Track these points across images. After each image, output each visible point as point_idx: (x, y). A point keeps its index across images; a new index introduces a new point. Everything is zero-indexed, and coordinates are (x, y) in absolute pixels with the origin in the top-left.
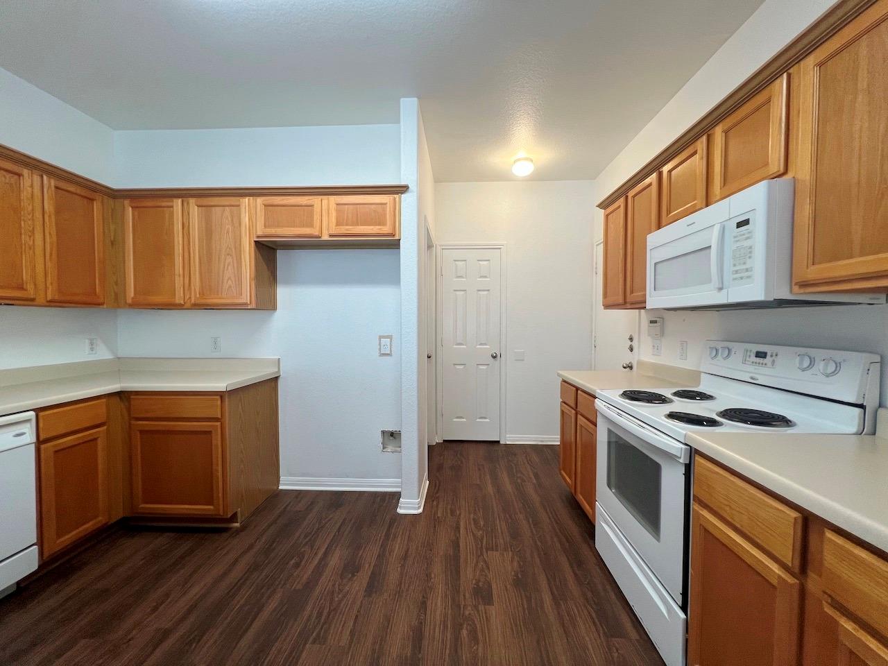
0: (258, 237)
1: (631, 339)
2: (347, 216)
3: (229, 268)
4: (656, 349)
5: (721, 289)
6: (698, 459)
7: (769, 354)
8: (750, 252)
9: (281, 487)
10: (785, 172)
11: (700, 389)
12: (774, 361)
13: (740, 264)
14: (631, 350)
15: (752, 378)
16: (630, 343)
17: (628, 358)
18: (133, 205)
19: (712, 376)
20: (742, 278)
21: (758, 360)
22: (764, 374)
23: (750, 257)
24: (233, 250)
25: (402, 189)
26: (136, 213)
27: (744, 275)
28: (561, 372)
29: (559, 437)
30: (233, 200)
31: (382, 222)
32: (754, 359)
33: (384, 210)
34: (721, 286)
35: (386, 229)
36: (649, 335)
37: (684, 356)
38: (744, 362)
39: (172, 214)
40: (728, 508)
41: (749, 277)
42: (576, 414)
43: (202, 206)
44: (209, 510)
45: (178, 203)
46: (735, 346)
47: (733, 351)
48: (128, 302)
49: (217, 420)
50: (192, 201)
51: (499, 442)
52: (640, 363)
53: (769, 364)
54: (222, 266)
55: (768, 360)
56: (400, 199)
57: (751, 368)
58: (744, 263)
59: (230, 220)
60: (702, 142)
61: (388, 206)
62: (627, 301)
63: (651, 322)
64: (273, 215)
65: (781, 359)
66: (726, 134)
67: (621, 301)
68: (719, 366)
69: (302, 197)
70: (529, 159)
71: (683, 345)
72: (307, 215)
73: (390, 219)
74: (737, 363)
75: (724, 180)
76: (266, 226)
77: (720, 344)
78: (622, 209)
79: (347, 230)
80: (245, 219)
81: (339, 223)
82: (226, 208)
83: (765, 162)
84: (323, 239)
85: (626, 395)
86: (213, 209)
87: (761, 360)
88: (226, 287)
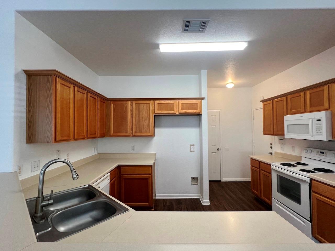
0: (155, 114)
1: (271, 144)
2: (185, 108)
3: (146, 124)
4: (282, 148)
5: (312, 136)
6: (313, 181)
7: (324, 153)
8: (321, 128)
9: (156, 198)
10: (329, 108)
11: (302, 162)
12: (326, 155)
13: (318, 131)
14: (271, 148)
15: (320, 159)
16: (271, 146)
17: (271, 151)
18: (114, 103)
19: (306, 158)
20: (319, 134)
22: (323, 158)
23: (321, 129)
24: (147, 118)
25: (203, 99)
26: (114, 106)
28: (250, 156)
29: (250, 178)
30: (147, 102)
31: (196, 109)
33: (197, 105)
34: (312, 135)
35: (198, 111)
36: (279, 143)
37: (293, 150)
38: (317, 154)
39: (127, 106)
40: (323, 193)
41: (321, 134)
42: (260, 170)
43: (137, 104)
44: (147, 204)
45: (129, 103)
46: (313, 150)
47: (313, 151)
48: (111, 135)
49: (150, 174)
50: (134, 102)
51: (220, 181)
52: (276, 153)
53: (325, 156)
54: (143, 124)
55: (324, 154)
56: (202, 101)
57: (319, 156)
58: (320, 130)
59: (146, 108)
60: (302, 94)
61: (198, 104)
62: (275, 134)
63: (280, 139)
64: (161, 107)
65: (328, 155)
66: (310, 94)
67: (272, 133)
68: (308, 155)
69: (170, 101)
70: (233, 83)
71: (293, 148)
72: (172, 107)
73: (199, 108)
74: (315, 155)
75: (311, 106)
76: (158, 110)
77: (308, 149)
78: (271, 104)
79: (185, 111)
80: (151, 108)
81: (182, 109)
82: (145, 104)
83: (323, 105)
84: (177, 114)
85: (282, 164)
86: (141, 104)
87: (322, 154)
88: (144, 130)
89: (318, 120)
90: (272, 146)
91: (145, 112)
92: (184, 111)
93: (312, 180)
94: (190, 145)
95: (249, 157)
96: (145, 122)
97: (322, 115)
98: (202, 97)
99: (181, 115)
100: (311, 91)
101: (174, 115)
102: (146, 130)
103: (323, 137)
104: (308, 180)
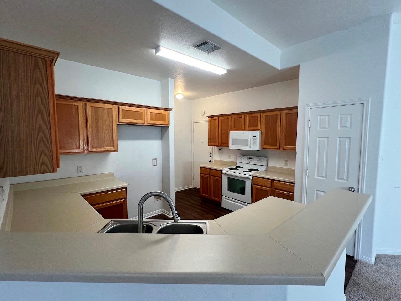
0: (119, 122)
2: (154, 118)
3: (107, 135)
4: (221, 157)
5: (250, 147)
8: (256, 142)
10: (260, 130)
15: (249, 163)
17: (210, 159)
19: (240, 163)
21: (250, 159)
22: (252, 162)
24: (109, 127)
25: (171, 110)
27: (255, 146)
31: (165, 120)
32: (249, 159)
33: (165, 116)
35: (165, 123)
36: (218, 153)
37: (229, 158)
38: (247, 159)
39: (77, 109)
42: (210, 176)
43: (93, 107)
45: (80, 104)
47: (245, 157)
49: (124, 198)
50: (88, 104)
52: (215, 161)
54: (104, 134)
56: (169, 112)
57: (249, 161)
58: (255, 144)
59: (107, 114)
60: (243, 116)
61: (167, 114)
62: (219, 145)
63: (219, 150)
64: (127, 114)
65: (254, 159)
66: (249, 117)
67: (217, 145)
68: (242, 161)
69: (138, 108)
70: (182, 94)
71: (229, 156)
72: (139, 115)
73: (167, 119)
74: (246, 160)
75: (249, 126)
76: (123, 118)
77: (241, 156)
78: (217, 120)
79: (154, 122)
80: (115, 115)
81: (151, 119)
82: (105, 109)
83: (257, 126)
84: (146, 124)
85: (230, 169)
86: (99, 109)
87: (251, 159)
88: (106, 143)
89: (254, 137)
90: (212, 155)
91: (106, 119)
92: (152, 122)
93: (253, 176)
94: (153, 159)
95: (199, 166)
96: (106, 133)
97: (257, 133)
98: (170, 108)
99: (150, 126)
100: (250, 116)
101: (142, 125)
102: (108, 144)
103: (257, 148)
104: (251, 177)
